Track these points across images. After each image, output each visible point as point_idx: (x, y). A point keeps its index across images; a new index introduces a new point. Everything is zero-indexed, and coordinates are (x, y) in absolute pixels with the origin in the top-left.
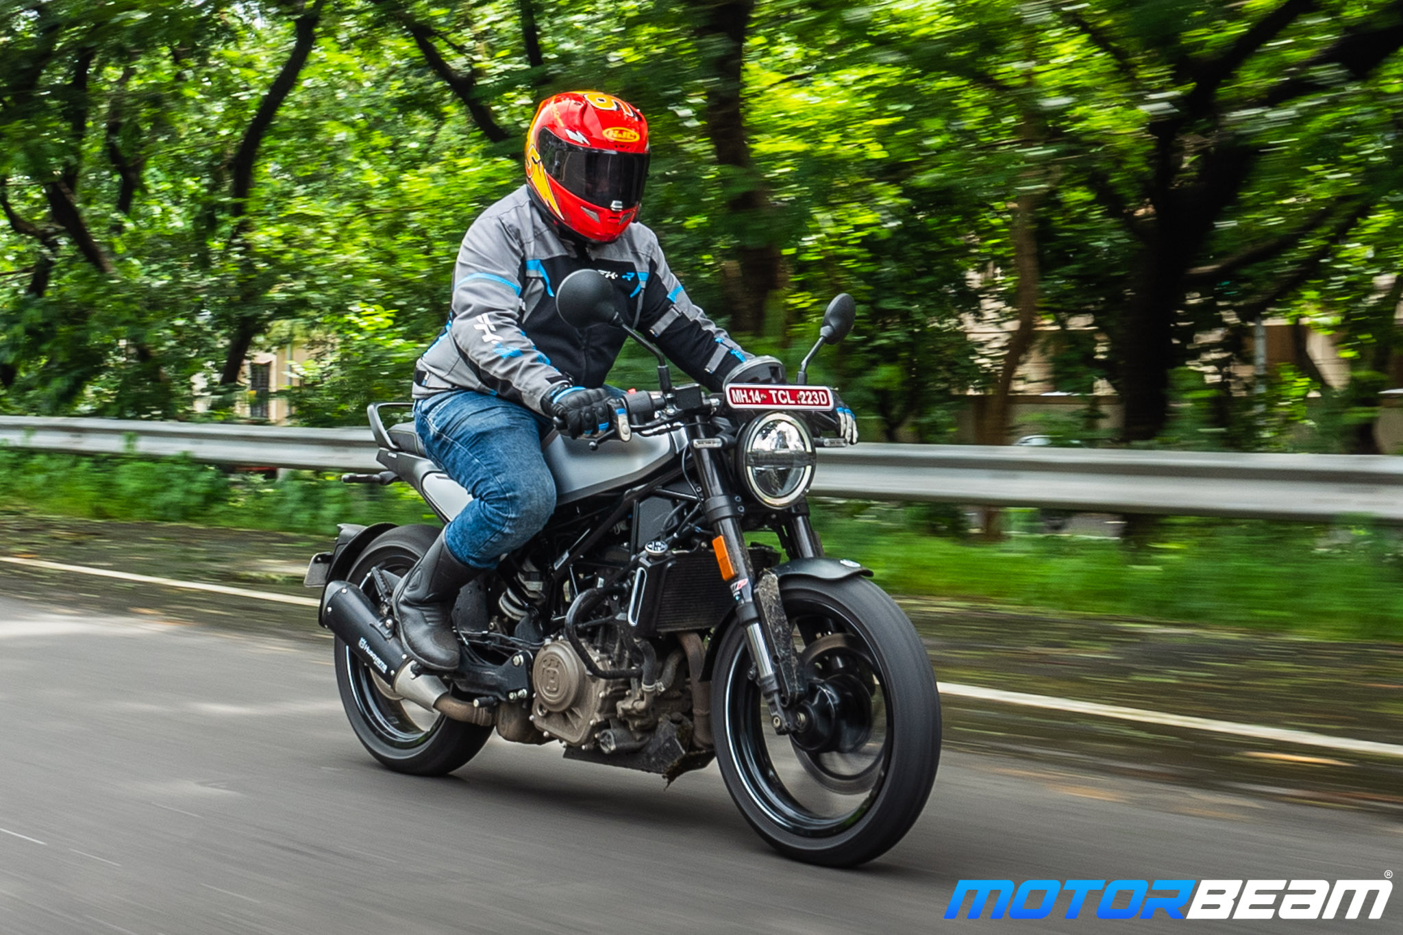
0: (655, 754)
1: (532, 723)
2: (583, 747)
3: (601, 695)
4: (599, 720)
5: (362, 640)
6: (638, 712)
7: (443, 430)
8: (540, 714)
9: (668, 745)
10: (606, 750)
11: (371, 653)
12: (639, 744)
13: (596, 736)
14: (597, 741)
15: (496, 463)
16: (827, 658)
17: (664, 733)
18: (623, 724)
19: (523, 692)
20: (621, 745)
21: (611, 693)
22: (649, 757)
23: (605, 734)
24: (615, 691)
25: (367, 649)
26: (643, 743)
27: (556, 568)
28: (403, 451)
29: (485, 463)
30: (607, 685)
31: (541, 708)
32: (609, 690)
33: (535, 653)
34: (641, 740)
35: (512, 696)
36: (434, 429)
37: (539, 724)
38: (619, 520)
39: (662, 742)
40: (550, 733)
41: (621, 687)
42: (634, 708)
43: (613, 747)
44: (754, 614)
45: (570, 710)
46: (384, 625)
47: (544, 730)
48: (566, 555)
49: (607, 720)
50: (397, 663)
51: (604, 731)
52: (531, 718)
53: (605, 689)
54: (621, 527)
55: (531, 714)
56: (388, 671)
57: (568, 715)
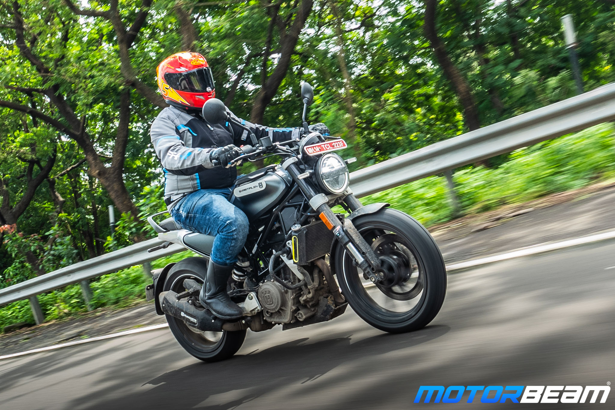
5: (182, 313)
6: (310, 299)
7: (188, 213)
10: (301, 320)
11: (188, 317)
12: (314, 313)
15: (216, 214)
16: (381, 248)
18: (305, 306)
25: (185, 316)
26: (316, 311)
29: (212, 216)
30: (293, 293)
31: (267, 312)
36: (184, 214)
37: (269, 320)
42: (307, 298)
44: (347, 240)
45: (281, 309)
49: (298, 307)
51: (298, 312)
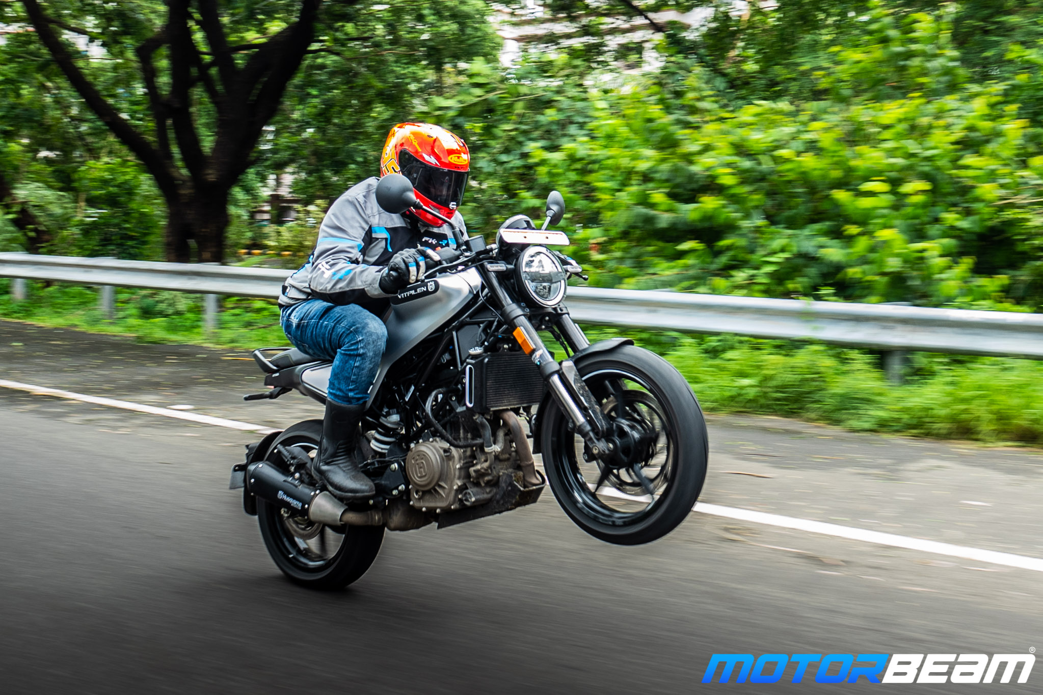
0: (502, 498)
1: (412, 506)
2: (452, 507)
3: (458, 466)
4: (460, 484)
8: (417, 497)
9: (510, 488)
13: (460, 496)
14: (460, 500)
17: (506, 482)
19: (402, 487)
20: (478, 497)
21: (464, 464)
22: (498, 502)
23: (466, 493)
24: (466, 463)
27: (407, 399)
28: (283, 368)
32: (462, 462)
33: (404, 461)
34: (490, 492)
35: (395, 492)
38: (443, 353)
39: (505, 488)
40: (427, 508)
41: (470, 460)
43: (473, 499)
46: (294, 478)
47: (422, 508)
48: (413, 388)
50: (307, 499)
52: (411, 503)
53: (460, 462)
54: (446, 357)
55: (410, 501)
56: (303, 506)
57: (437, 488)
